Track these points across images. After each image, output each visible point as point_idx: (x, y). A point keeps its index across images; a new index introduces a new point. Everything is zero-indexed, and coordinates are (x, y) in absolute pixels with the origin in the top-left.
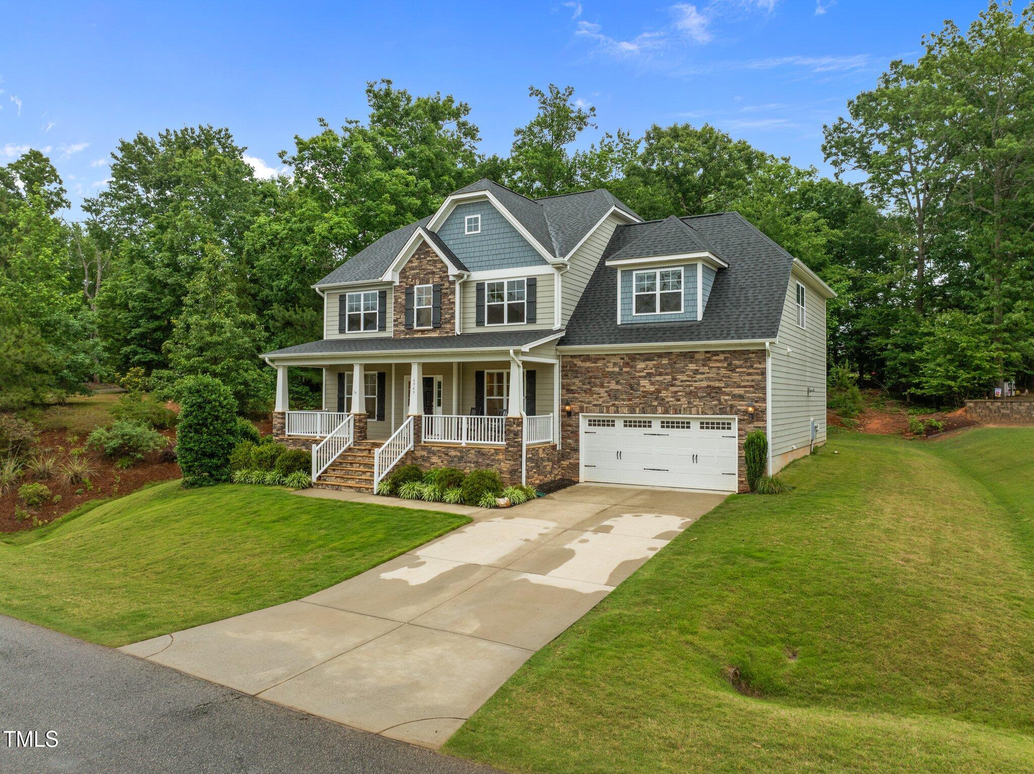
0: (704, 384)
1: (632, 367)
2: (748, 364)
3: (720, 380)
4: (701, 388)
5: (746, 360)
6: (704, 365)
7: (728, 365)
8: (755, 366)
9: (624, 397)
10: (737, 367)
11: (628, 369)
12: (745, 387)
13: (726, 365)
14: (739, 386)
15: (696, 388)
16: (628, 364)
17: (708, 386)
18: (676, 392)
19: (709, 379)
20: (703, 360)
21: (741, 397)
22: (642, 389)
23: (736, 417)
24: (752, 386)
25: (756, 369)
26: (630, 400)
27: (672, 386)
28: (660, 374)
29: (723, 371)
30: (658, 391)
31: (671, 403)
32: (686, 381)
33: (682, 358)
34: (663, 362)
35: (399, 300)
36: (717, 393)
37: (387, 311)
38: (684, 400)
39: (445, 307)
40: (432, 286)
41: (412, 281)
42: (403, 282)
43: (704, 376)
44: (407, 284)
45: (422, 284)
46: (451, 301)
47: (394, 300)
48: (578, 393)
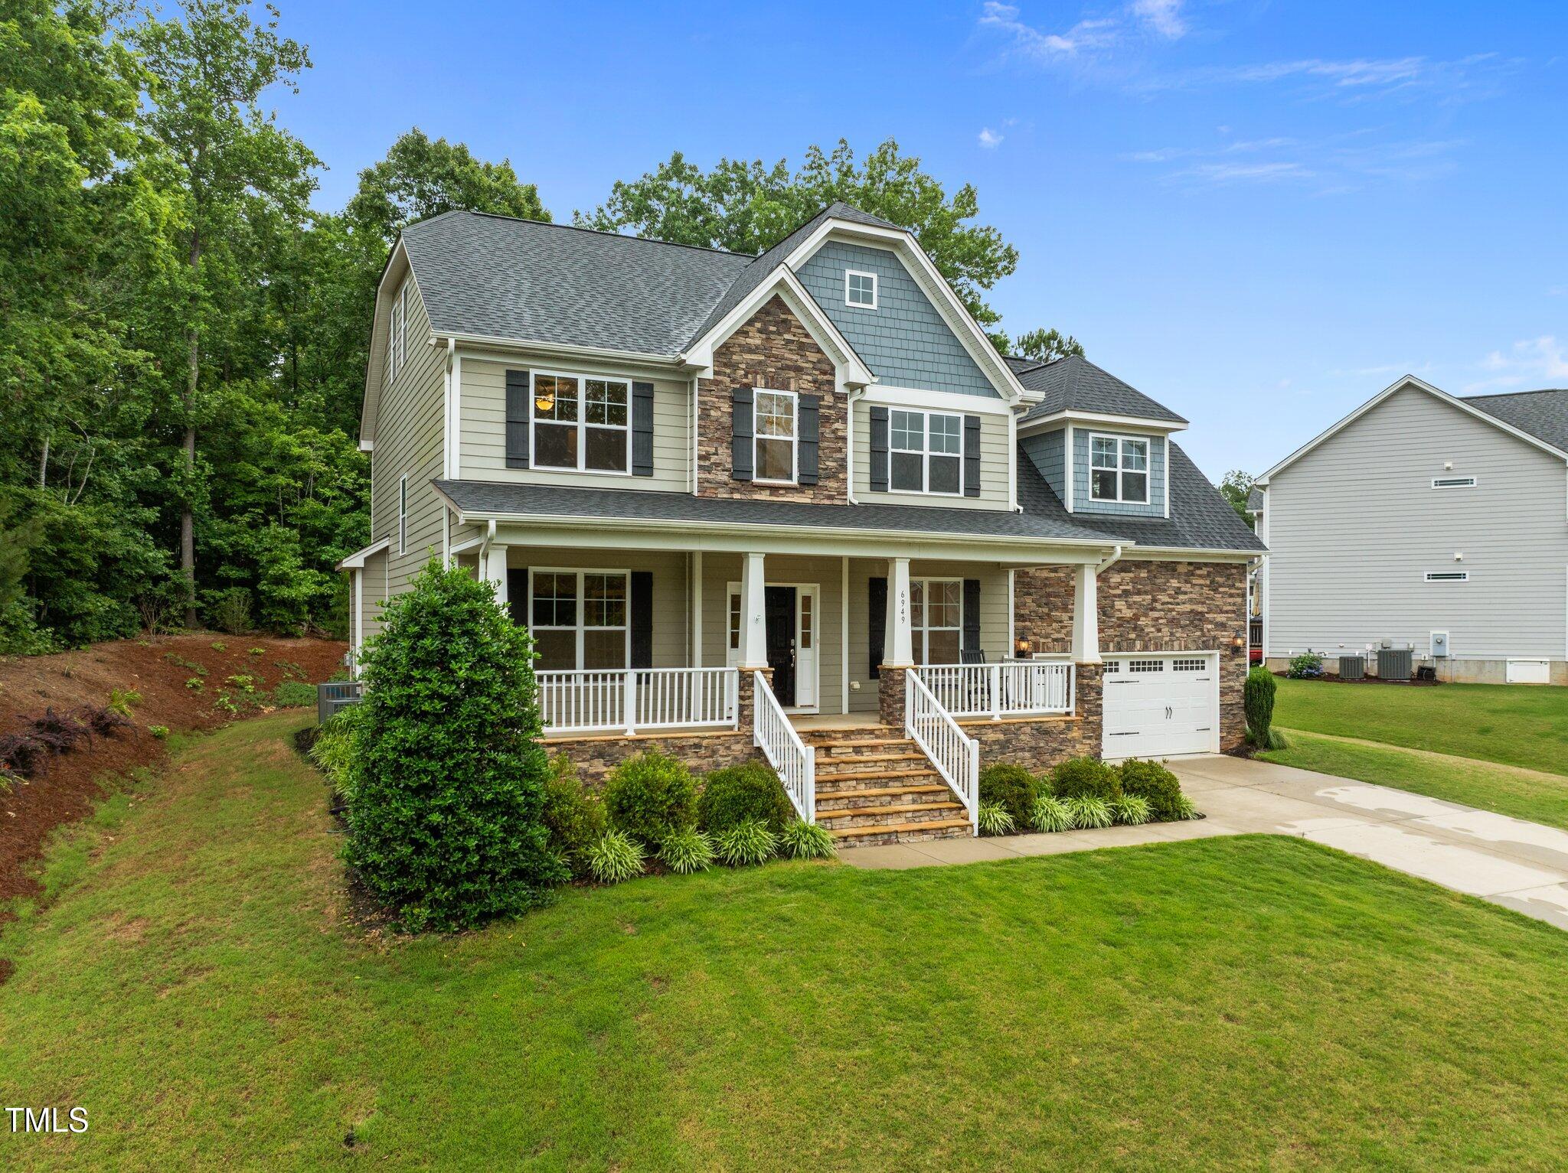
0: (1188, 607)
1: (1104, 580)
2: (1230, 582)
3: (1203, 603)
4: (1184, 613)
5: (1228, 577)
6: (1187, 582)
7: (1212, 582)
8: (1237, 585)
10: (1221, 586)
12: (1227, 612)
13: (1208, 582)
14: (1222, 612)
15: (1178, 613)
17: (1192, 611)
18: (1157, 619)
19: (1191, 601)
20: (1186, 574)
21: (1222, 626)
22: (1118, 614)
23: (1217, 653)
24: (1234, 612)
25: (1238, 589)
27: (1152, 610)
28: (1139, 593)
29: (1206, 590)
30: (1136, 617)
31: (1151, 635)
32: (1168, 603)
33: (1163, 570)
34: (1142, 575)
35: (713, 413)
36: (1200, 620)
37: (657, 430)
38: (1165, 630)
39: (826, 444)
40: (795, 395)
41: (746, 376)
42: (725, 374)
43: (1186, 597)
44: (733, 381)
45: (773, 387)
46: (840, 434)
47: (697, 412)
48: (1030, 620)
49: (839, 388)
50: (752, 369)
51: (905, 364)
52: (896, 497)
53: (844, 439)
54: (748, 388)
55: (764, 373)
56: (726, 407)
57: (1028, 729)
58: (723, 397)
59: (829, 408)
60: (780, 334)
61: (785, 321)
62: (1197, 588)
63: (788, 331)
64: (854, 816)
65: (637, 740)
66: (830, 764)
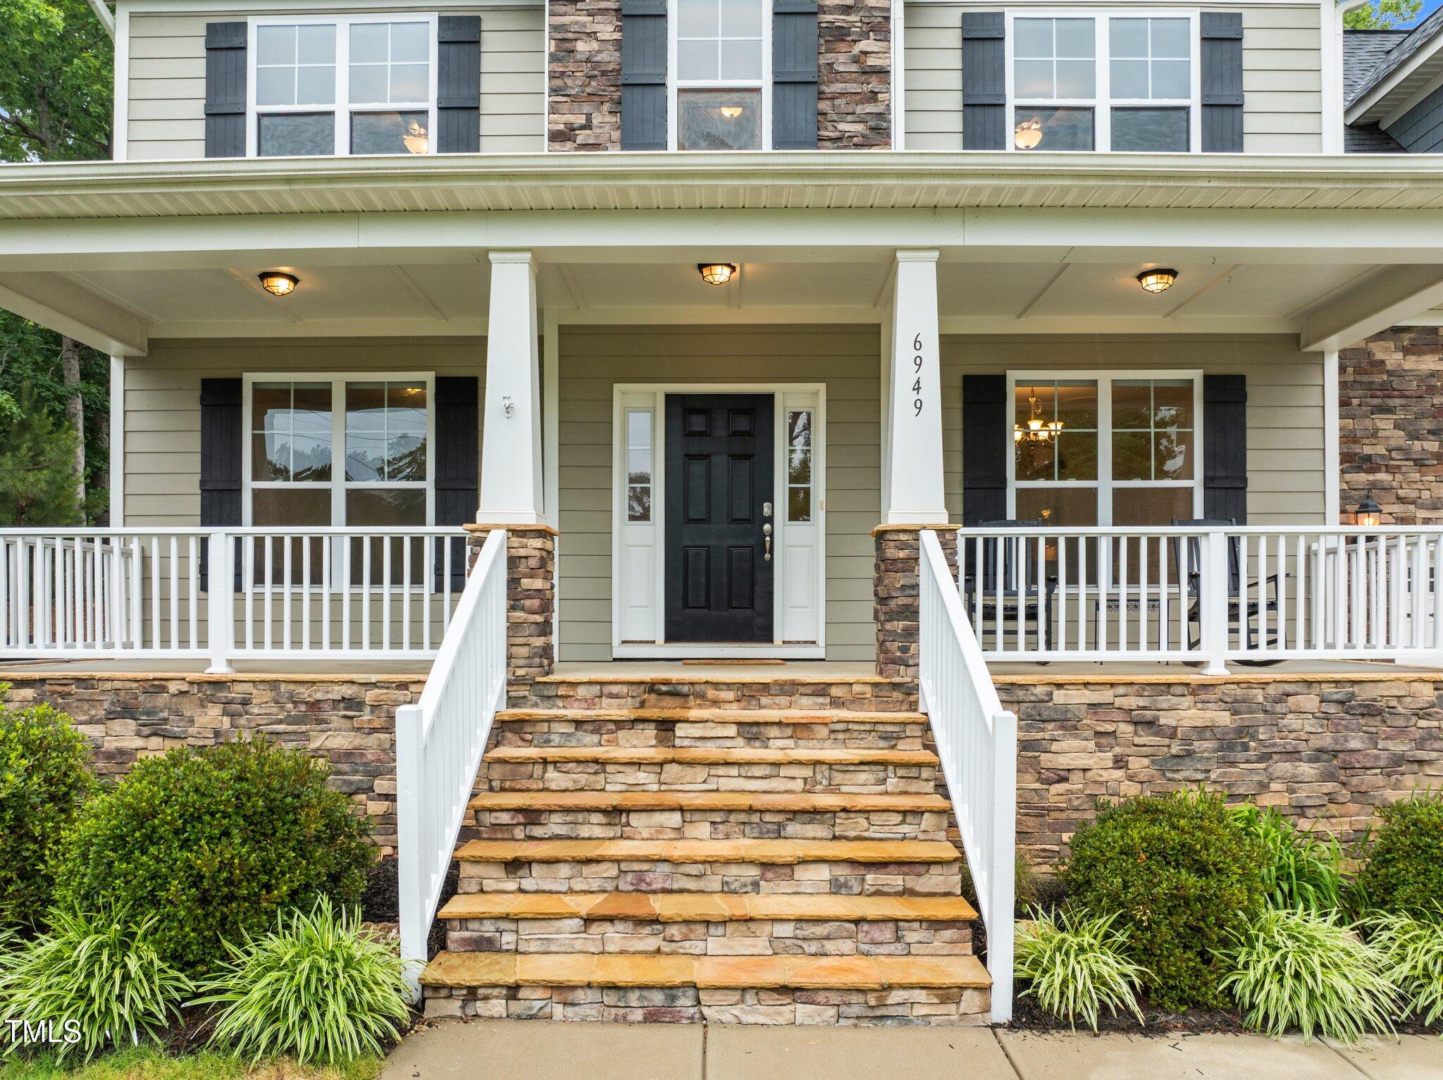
35: (581, 46)
37: (488, 104)
39: (837, 87)
46: (871, 61)
47: (549, 46)
48: (1388, 469)
53: (883, 73)
56: (608, 32)
57: (1310, 702)
58: (602, 12)
59: (846, 9)
64: (589, 920)
65: (218, 684)
66: (638, 764)
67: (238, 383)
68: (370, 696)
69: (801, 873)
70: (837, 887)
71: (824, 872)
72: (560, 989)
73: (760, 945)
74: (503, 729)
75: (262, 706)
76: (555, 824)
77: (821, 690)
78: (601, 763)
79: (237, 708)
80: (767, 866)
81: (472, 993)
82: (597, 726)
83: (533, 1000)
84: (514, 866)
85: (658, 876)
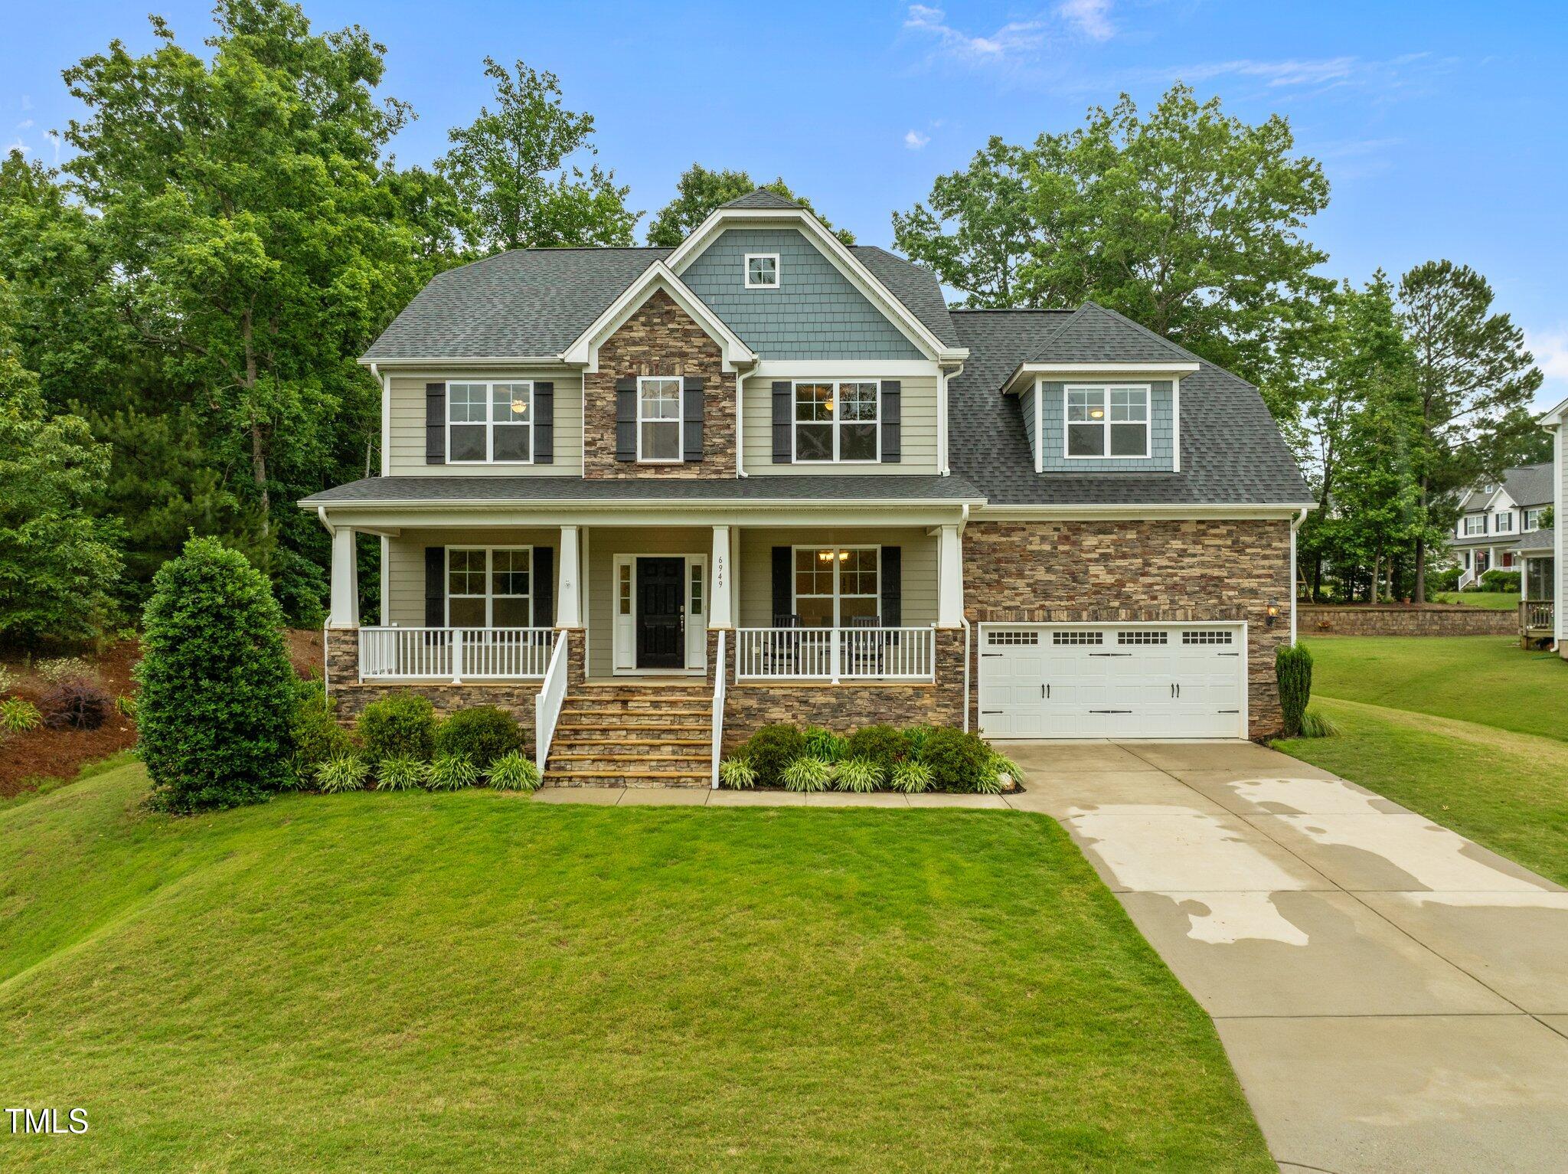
0: (1197, 572)
1: (1074, 543)
2: (1264, 542)
3: (1220, 567)
4: (1191, 578)
5: (1261, 536)
6: (1195, 543)
7: (1234, 543)
8: (1274, 544)
9: (1061, 593)
10: (1250, 547)
11: (1066, 548)
12: (1259, 576)
13: (1229, 542)
14: (1250, 576)
15: (1183, 578)
16: (1067, 538)
17: (1203, 576)
18: (1151, 585)
19: (1202, 564)
20: (1194, 534)
21: (1253, 593)
22: (1093, 580)
23: (1245, 624)
24: (1270, 576)
25: (1275, 549)
26: (1071, 598)
27: (1143, 575)
28: (1124, 556)
29: (1225, 552)
30: (1121, 584)
31: (1142, 603)
32: (1167, 567)
33: (1160, 530)
34: (1129, 536)
35: (598, 403)
36: (1216, 586)
37: (557, 423)
38: (1163, 598)
39: (713, 422)
40: (681, 380)
41: (631, 366)
42: (610, 367)
43: (1195, 560)
44: (618, 373)
45: (657, 374)
46: (728, 411)
47: (584, 403)
48: (974, 588)
49: (726, 368)
50: (636, 360)
51: (812, 337)
52: (800, 467)
53: (733, 416)
54: (632, 377)
55: (649, 362)
56: (611, 397)
58: (608, 388)
59: (716, 388)
60: (663, 324)
61: (668, 312)
62: (1212, 550)
63: (672, 321)
64: (594, 761)
65: (459, 688)
66: (613, 715)
67: (442, 550)
68: (516, 692)
69: (663, 749)
70: (674, 753)
71: (670, 748)
72: (584, 778)
73: (646, 768)
74: (566, 704)
75: (475, 696)
76: (584, 735)
77: (684, 689)
78: (601, 715)
79: (466, 697)
80: (652, 746)
81: (558, 779)
82: (600, 703)
83: (577, 781)
84: (571, 747)
85: (617, 749)
